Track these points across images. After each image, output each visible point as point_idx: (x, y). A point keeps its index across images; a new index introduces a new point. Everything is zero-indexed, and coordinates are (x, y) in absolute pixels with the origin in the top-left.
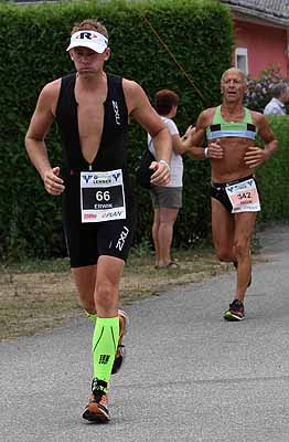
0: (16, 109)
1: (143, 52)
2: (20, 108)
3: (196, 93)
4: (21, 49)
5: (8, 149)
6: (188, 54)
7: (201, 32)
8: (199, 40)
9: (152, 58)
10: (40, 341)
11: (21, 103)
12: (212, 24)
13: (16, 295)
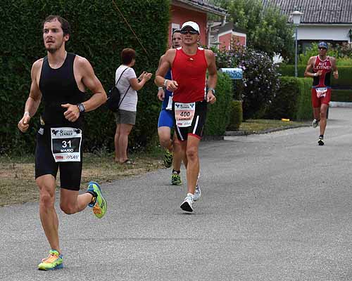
0: (24, 55)
1: (109, 22)
2: (26, 54)
3: (144, 51)
4: (29, 16)
5: (16, 81)
6: (139, 25)
7: (149, 11)
8: (147, 16)
9: (115, 26)
10: (30, 208)
11: (27, 50)
12: (156, 6)
13: (16, 177)
